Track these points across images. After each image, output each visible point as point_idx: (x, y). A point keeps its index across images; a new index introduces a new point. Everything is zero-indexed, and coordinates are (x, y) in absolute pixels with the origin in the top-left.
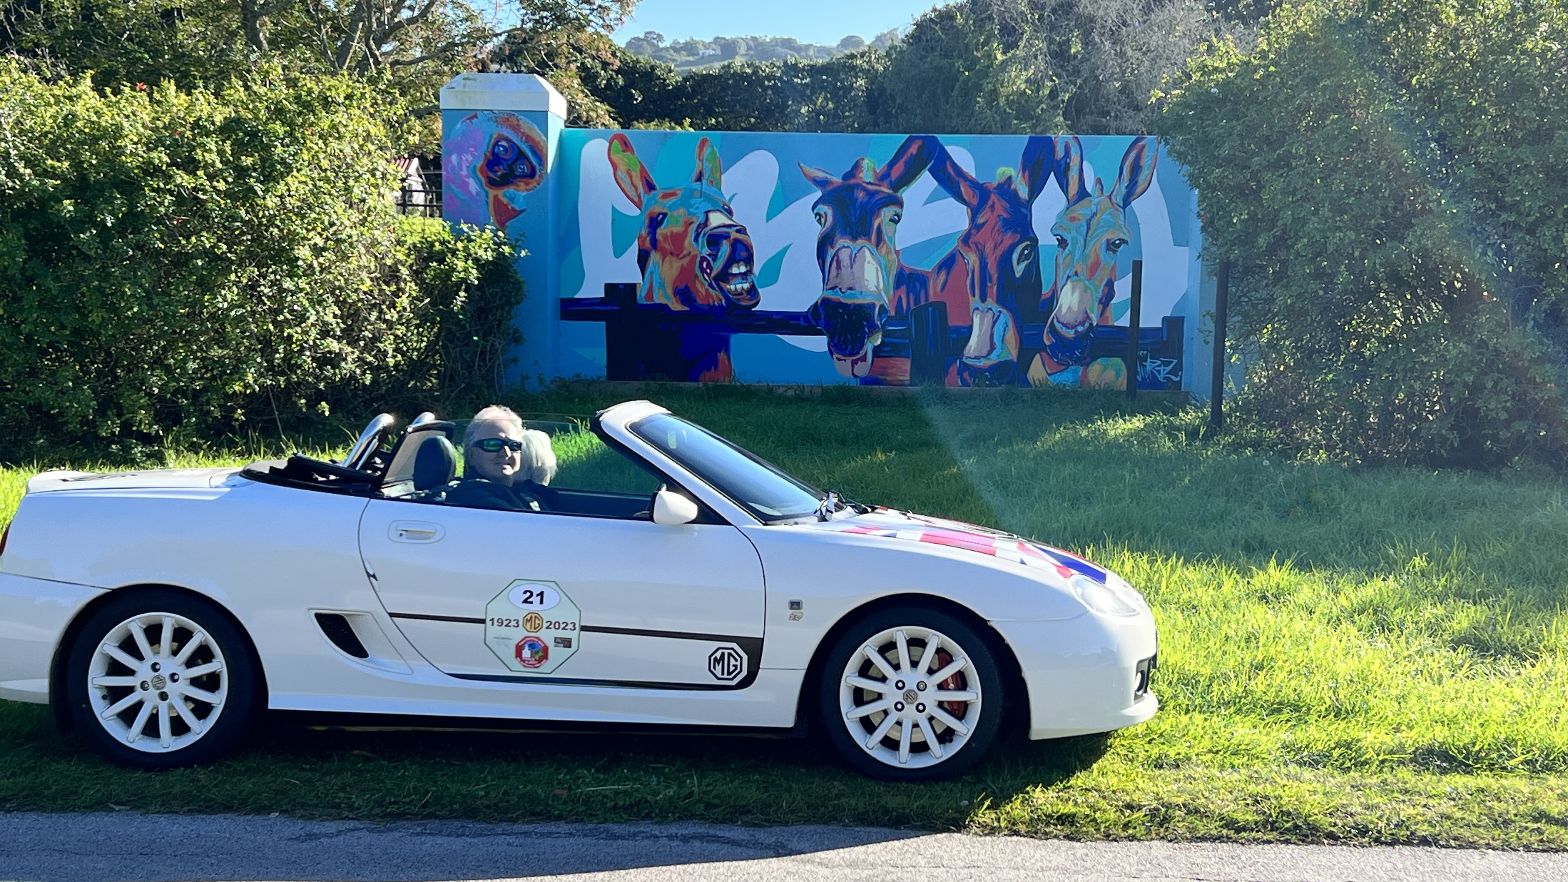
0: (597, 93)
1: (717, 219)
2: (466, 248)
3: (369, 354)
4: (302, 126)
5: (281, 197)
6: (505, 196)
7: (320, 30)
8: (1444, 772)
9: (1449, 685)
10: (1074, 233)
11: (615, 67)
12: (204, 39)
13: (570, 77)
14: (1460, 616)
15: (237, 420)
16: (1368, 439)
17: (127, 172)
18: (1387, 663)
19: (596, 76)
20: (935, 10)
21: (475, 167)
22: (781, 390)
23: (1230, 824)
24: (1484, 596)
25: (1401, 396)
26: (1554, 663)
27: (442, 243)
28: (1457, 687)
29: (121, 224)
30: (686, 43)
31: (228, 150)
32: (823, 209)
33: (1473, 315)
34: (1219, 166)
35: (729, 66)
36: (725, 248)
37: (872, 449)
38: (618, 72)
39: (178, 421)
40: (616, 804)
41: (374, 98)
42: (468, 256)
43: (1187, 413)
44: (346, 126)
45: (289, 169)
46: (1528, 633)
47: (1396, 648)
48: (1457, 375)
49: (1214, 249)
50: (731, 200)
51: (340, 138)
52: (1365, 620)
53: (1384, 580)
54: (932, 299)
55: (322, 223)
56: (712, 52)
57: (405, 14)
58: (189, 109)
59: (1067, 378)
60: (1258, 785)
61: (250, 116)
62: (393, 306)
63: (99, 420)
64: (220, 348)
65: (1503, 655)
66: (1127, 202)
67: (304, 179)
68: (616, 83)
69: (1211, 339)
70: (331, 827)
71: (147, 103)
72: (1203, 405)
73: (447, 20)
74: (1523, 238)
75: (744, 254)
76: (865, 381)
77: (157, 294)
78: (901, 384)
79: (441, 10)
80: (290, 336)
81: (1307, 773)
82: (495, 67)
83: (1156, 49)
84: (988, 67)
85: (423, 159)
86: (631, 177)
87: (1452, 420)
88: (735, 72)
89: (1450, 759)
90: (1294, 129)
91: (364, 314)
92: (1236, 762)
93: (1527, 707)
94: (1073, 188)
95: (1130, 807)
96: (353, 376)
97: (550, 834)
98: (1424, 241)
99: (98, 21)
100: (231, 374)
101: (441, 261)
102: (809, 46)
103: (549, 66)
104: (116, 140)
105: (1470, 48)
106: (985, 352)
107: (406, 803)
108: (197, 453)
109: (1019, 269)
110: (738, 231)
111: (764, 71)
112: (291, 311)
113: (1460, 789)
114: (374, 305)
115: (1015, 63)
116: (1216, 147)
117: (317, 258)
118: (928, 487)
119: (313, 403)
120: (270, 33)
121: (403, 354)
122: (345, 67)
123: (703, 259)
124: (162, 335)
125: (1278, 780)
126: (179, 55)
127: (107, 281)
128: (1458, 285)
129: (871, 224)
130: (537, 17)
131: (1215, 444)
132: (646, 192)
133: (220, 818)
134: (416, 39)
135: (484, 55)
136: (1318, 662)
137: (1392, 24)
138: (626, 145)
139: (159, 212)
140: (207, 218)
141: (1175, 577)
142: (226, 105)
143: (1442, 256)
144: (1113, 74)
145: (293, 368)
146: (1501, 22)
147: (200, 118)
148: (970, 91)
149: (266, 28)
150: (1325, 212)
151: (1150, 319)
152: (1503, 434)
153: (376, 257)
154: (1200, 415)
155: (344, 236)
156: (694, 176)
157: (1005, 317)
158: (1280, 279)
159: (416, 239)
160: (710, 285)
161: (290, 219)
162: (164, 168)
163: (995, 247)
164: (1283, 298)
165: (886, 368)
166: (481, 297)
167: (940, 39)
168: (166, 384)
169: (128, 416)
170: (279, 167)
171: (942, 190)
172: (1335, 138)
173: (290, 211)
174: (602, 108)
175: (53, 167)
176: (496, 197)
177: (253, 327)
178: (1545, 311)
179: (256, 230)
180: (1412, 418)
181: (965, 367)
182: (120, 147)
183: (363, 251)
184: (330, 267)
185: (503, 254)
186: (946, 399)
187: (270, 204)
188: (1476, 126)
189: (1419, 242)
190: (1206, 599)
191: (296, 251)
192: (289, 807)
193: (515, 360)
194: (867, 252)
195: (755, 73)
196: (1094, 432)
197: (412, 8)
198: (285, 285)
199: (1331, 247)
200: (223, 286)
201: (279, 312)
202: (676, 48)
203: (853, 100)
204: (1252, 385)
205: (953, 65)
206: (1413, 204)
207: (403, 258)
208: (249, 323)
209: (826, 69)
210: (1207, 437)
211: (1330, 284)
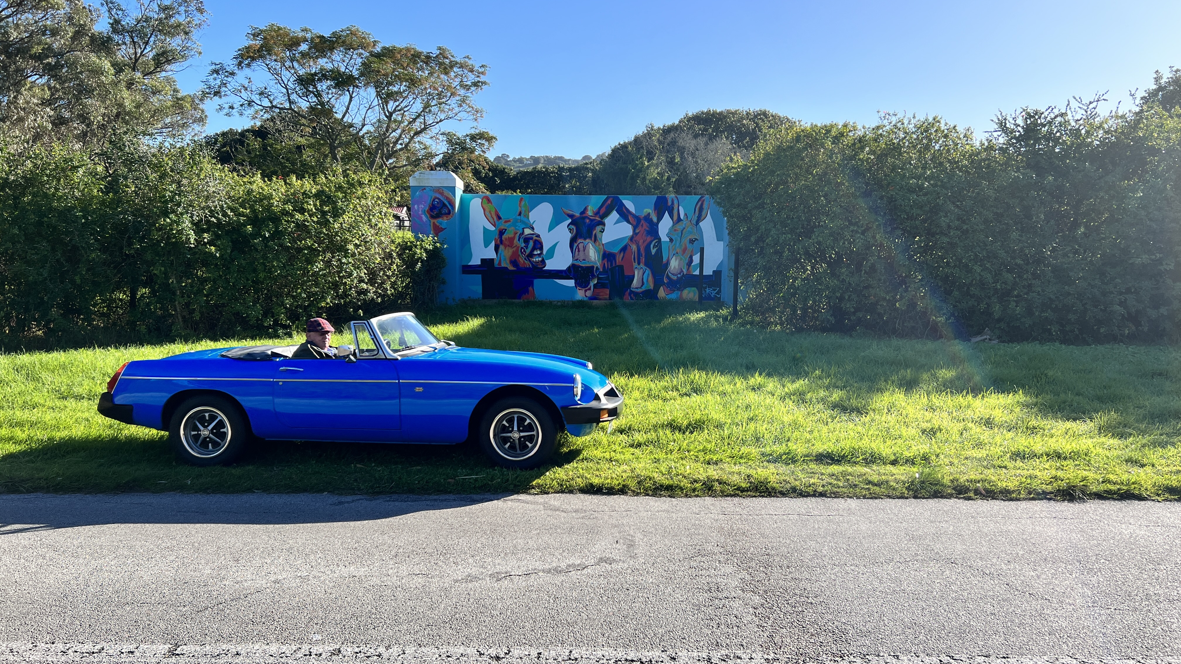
0: (480, 179)
1: (527, 231)
2: (421, 244)
3: (380, 289)
4: (350, 193)
5: (341, 224)
6: (438, 222)
7: (363, 154)
8: (829, 464)
9: (831, 425)
10: (676, 236)
11: (488, 169)
12: (314, 158)
13: (468, 173)
14: (835, 396)
16: (797, 320)
17: (275, 214)
18: (805, 416)
19: (481, 172)
20: (619, 144)
21: (425, 210)
22: (555, 303)
23: (739, 489)
24: (845, 387)
25: (811, 302)
26: (874, 415)
27: (411, 242)
28: (834, 426)
29: (272, 237)
30: (519, 159)
31: (318, 204)
32: (572, 227)
33: (840, 268)
34: (735, 208)
35: (536, 168)
36: (531, 243)
37: (592, 327)
38: (490, 170)
39: (298, 319)
41: (381, 182)
42: (422, 248)
43: (723, 310)
44: (369, 193)
45: (344, 212)
46: (864, 402)
47: (809, 410)
48: (833, 294)
49: (733, 242)
51: (366, 199)
52: (795, 398)
53: (803, 380)
54: (618, 264)
55: (359, 235)
56: (529, 162)
57: (399, 147)
58: (302, 187)
59: (674, 296)
61: (328, 190)
62: (390, 269)
63: (264, 319)
64: (316, 287)
65: (853, 412)
66: (697, 223)
67: (350, 216)
68: (489, 175)
69: (732, 280)
70: (349, 498)
71: (283, 184)
72: (730, 307)
73: (417, 149)
74: (859, 237)
75: (539, 246)
76: (590, 298)
77: (288, 265)
78: (605, 299)
79: (414, 145)
80: (346, 282)
81: (772, 466)
82: (438, 169)
83: (710, 160)
84: (642, 168)
86: (491, 214)
87: (831, 312)
88: (538, 170)
89: (832, 459)
90: (765, 192)
91: (377, 272)
92: (742, 461)
94: (675, 218)
95: (695, 481)
96: (373, 298)
97: (445, 500)
98: (819, 238)
99: (269, 151)
100: (320, 299)
101: (410, 250)
102: (570, 160)
103: (459, 168)
104: (270, 200)
105: (837, 158)
106: (640, 286)
107: (383, 487)
109: (653, 251)
110: (536, 236)
111: (550, 170)
112: (346, 272)
113: (836, 472)
114: (382, 269)
115: (652, 166)
116: (733, 200)
117: (357, 249)
118: (615, 343)
119: (356, 311)
120: (342, 155)
121: (395, 289)
122: (373, 169)
123: (522, 248)
124: (291, 282)
126: (304, 164)
127: (267, 260)
128: (833, 256)
129: (592, 233)
130: (454, 148)
131: (734, 323)
132: (498, 221)
133: (301, 495)
134: (403, 157)
135: (432, 164)
136: (776, 417)
137: (805, 148)
138: (489, 201)
139: (288, 230)
140: (309, 232)
141: (717, 381)
142: (317, 185)
143: (826, 244)
144: (692, 171)
145: (347, 296)
146: (850, 147)
147: (306, 191)
148: (634, 178)
149: (340, 153)
150: (778, 226)
151: (708, 271)
152: (853, 318)
153: (382, 249)
154: (728, 311)
155: (368, 240)
156: (518, 213)
157: (648, 271)
158: (761, 255)
159: (400, 240)
160: (525, 259)
161: (345, 233)
162: (290, 212)
163: (644, 242)
164: (761, 262)
165: (599, 293)
166: (428, 265)
167: (622, 156)
168: (292, 303)
169: (276, 317)
170: (340, 211)
172: (782, 196)
173: (345, 230)
174: (482, 186)
175: (242, 212)
176: (434, 223)
177: (329, 279)
178: (869, 267)
179: (330, 237)
180: (815, 311)
181: (632, 292)
182: (272, 203)
183: (377, 246)
184: (362, 253)
185: (437, 246)
186: (624, 305)
187: (336, 227)
188: (840, 190)
189: (817, 238)
190: (730, 390)
191: (348, 247)
192: (332, 490)
193: (442, 291)
194: (590, 245)
195: (546, 170)
196: (684, 319)
197: (401, 144)
198: (343, 261)
199: (781, 241)
200: (316, 262)
201: (341, 272)
202: (515, 161)
203: (587, 181)
204: (749, 298)
205: (627, 167)
206: (814, 223)
207: (394, 249)
208: (328, 277)
209: (576, 169)
210: (731, 320)
211: (781, 256)
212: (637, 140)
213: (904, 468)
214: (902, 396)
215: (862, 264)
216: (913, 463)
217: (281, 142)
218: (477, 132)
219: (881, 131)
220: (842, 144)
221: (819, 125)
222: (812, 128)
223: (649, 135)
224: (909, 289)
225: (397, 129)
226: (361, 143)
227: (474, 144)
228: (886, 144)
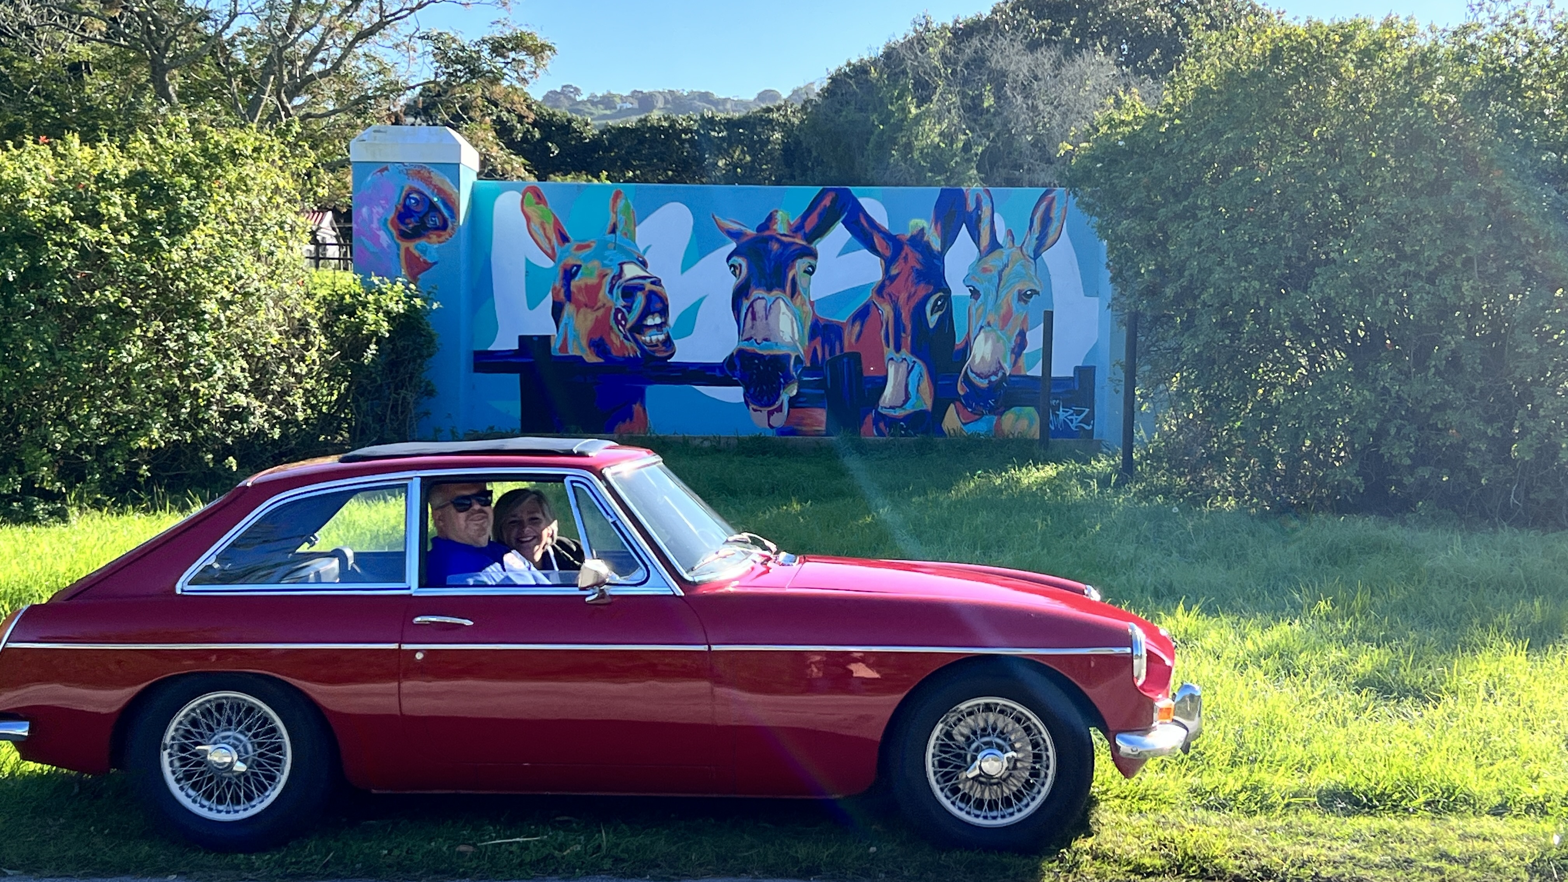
0: (512, 145)
1: (631, 271)
2: (377, 301)
3: (278, 408)
4: (209, 179)
5: (188, 250)
6: (416, 248)
7: (230, 83)
8: (1349, 814)
9: (1353, 727)
10: (986, 284)
11: (530, 120)
12: (111, 93)
13: (485, 130)
14: (1364, 659)
15: (142, 476)
16: (1276, 485)
17: (29, 226)
18: (1293, 706)
19: (512, 129)
20: (849, 64)
21: (386, 220)
22: (697, 442)
24: (1387, 639)
25: (1308, 443)
26: (1455, 704)
27: (353, 296)
28: (1361, 729)
29: (23, 280)
30: (604, 97)
31: (133, 202)
32: (738, 260)
33: (1376, 362)
34: (1127, 217)
35: (645, 120)
36: (640, 300)
37: (787, 499)
38: (535, 124)
39: (81, 478)
40: (522, 861)
41: (282, 151)
42: (379, 308)
43: (1099, 461)
44: (253, 179)
45: (195, 221)
46: (1430, 674)
47: (1302, 691)
48: (1361, 422)
49: (1123, 299)
50: (645, 252)
51: (248, 191)
52: (1270, 664)
53: (1290, 624)
54: (846, 350)
55: (229, 276)
56: (630, 106)
57: (317, 67)
58: (94, 162)
59: (981, 427)
60: (1164, 830)
61: (155, 169)
62: (302, 359)
64: (124, 403)
65: (1406, 697)
66: (1037, 254)
67: (211, 232)
68: (533, 136)
69: (1122, 389)
71: (50, 156)
72: (1115, 454)
73: (361, 73)
74: (1423, 287)
75: (659, 306)
76: (782, 432)
77: (60, 349)
78: (817, 434)
79: (353, 63)
80: (196, 390)
81: (1214, 817)
82: (410, 120)
83: (1067, 104)
84: (902, 120)
85: (335, 211)
86: (544, 229)
87: (1357, 466)
88: (652, 125)
89: (1357, 802)
90: (1199, 181)
91: (273, 367)
92: (1143, 808)
93: (1430, 748)
94: (985, 240)
96: (261, 431)
98: (1327, 291)
99: (4, 75)
100: (136, 429)
101: (352, 314)
102: (726, 100)
103: (463, 119)
104: (18, 194)
105: (1369, 100)
106: (900, 403)
107: (307, 863)
108: (101, 510)
109: (932, 320)
110: (653, 283)
111: (681, 125)
112: (198, 366)
113: (1364, 831)
114: (283, 359)
115: (928, 117)
116: (1123, 199)
117: (224, 312)
118: (843, 536)
119: (220, 458)
120: (180, 87)
121: (313, 407)
122: (256, 121)
123: (618, 310)
124: (65, 390)
125: (1185, 824)
126: (87, 109)
127: (10, 337)
128: (1362, 334)
129: (785, 277)
130: (451, 70)
131: (1126, 492)
132: (559, 244)
134: (327, 92)
135: (398, 109)
136: (1225, 707)
137: (1293, 78)
138: (539, 197)
139: (61, 266)
140: (110, 271)
142: (130, 158)
143: (1345, 306)
144: (1025, 128)
145: (199, 422)
146: (1399, 75)
147: (104, 171)
148: (883, 147)
149: (175, 82)
150: (1230, 262)
151: (1061, 369)
152: (1408, 480)
153: (285, 310)
154: (1112, 463)
155: (251, 290)
156: (609, 227)
157: (920, 367)
158: (1188, 329)
159: (327, 292)
160: (625, 337)
161: (196, 273)
162: (67, 221)
163: (909, 298)
164: (1190, 347)
165: (803, 419)
166: (392, 349)
167: (855, 92)
168: (69, 441)
169: (29, 473)
170: (185, 220)
171: (857, 243)
172: (1239, 189)
173: (196, 265)
174: (518, 161)
176: (407, 249)
177: (158, 381)
178: (1446, 358)
179: (162, 284)
180: (1318, 464)
181: (880, 417)
182: (22, 201)
183: (271, 304)
184: (237, 320)
185: (414, 306)
186: (861, 449)
187: (176, 258)
188: (1376, 177)
189: (1322, 291)
191: (202, 305)
192: (187, 869)
193: (427, 414)
194: (782, 303)
195: (672, 125)
196: (1007, 480)
197: (323, 61)
198: (191, 340)
199: (1236, 297)
200: (127, 340)
201: (185, 366)
202: (593, 102)
203: (770, 153)
204: (1162, 434)
205: (868, 118)
206: (1316, 255)
207: (312, 311)
208: (155, 378)
209: (743, 122)
210: (1118, 485)
211: (1236, 334)
212: (890, 56)
213: (1521, 822)
214: (1521, 658)
215: (1429, 354)
216: (1544, 812)
217: (33, 54)
218: (508, 33)
219: (1471, 39)
220: (1380, 66)
221: (1326, 23)
222: (1308, 30)
223: (919, 42)
224: (1541, 412)
225: (315, 26)
226: (228, 57)
227: (499, 62)
228: (1484, 69)
